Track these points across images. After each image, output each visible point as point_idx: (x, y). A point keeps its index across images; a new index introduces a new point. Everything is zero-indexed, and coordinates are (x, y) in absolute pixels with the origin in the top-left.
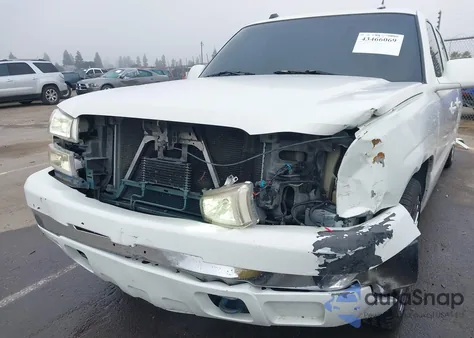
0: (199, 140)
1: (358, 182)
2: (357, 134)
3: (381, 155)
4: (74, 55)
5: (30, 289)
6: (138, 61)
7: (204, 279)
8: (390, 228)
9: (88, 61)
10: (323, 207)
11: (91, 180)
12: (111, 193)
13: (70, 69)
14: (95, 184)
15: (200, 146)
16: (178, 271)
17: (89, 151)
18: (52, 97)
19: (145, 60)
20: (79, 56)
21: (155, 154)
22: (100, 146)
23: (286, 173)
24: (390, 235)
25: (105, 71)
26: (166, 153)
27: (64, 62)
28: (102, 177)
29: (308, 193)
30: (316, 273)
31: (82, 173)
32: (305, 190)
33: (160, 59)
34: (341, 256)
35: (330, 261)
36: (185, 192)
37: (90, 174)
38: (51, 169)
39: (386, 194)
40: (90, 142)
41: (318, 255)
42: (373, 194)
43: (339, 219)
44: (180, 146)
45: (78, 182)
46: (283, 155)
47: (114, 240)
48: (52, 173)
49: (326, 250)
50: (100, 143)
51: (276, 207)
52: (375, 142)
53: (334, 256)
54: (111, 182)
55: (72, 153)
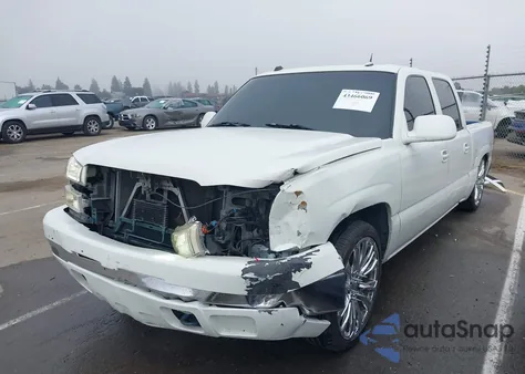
0: (175, 186)
1: (287, 224)
2: (281, 188)
3: (304, 203)
4: (123, 81)
5: (46, 308)
6: (189, 87)
7: (168, 297)
8: (309, 261)
9: (137, 87)
10: (262, 243)
11: (95, 217)
12: (112, 228)
13: (117, 96)
14: (99, 220)
15: (177, 191)
16: (150, 291)
17: (95, 193)
18: (94, 127)
19: (197, 86)
20: (127, 82)
21: (144, 197)
22: (105, 189)
23: (232, 215)
24: (309, 266)
25: (152, 100)
26: (152, 197)
27: (112, 88)
28: (106, 214)
29: (252, 230)
30: (246, 293)
31: (88, 211)
32: (250, 228)
33: (212, 85)
34: (262, 279)
35: (254, 283)
36: (163, 229)
37: (94, 211)
38: (66, 206)
39: (311, 234)
40: (96, 186)
41: (245, 278)
42: (299, 234)
43: (270, 252)
44: (161, 191)
45: (84, 217)
46: (235, 201)
47: (104, 265)
48: (67, 210)
49: (251, 275)
50: (105, 185)
51: (228, 242)
52: (298, 193)
53: (257, 280)
54: (113, 218)
55: (80, 194)
